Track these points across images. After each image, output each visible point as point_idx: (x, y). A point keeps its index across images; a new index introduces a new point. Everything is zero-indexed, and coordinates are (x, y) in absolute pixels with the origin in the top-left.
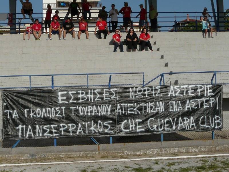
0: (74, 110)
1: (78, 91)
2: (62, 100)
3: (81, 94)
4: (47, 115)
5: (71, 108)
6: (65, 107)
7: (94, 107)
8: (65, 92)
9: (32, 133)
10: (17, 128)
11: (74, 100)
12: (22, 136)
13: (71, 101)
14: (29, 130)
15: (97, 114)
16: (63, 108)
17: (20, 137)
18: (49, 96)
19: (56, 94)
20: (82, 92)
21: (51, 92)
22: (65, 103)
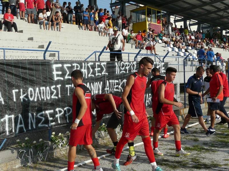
0: (70, 89)
1: (73, 64)
2: (58, 75)
3: (75, 67)
4: (41, 97)
5: (67, 86)
6: (60, 85)
7: (88, 84)
8: (60, 65)
9: (23, 125)
10: (2, 120)
11: (69, 75)
12: (11, 131)
13: (66, 77)
14: (19, 121)
16: (59, 86)
17: (8, 133)
18: (43, 69)
19: (50, 67)
20: (76, 65)
21: (45, 65)
22: (61, 80)
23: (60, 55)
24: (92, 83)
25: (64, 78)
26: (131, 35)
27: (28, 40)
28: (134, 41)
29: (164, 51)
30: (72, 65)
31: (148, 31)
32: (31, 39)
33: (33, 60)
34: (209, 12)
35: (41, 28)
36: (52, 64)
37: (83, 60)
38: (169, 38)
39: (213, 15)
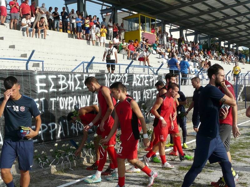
0: (54, 103)
1: (59, 76)
2: (41, 88)
3: (61, 80)
5: (51, 99)
6: (44, 98)
7: (75, 97)
8: (44, 77)
9: (1, 142)
11: (54, 88)
13: (51, 90)
15: (77, 106)
16: (42, 99)
18: (25, 81)
19: (33, 78)
20: (62, 77)
21: (28, 75)
22: (45, 93)
23: (44, 65)
24: (79, 97)
25: (48, 90)
26: (122, 45)
27: (9, 47)
28: (126, 51)
29: (159, 62)
30: (57, 76)
31: (141, 40)
32: (13, 47)
33: (14, 70)
34: (207, 22)
35: (24, 35)
36: (35, 75)
37: (70, 71)
38: (164, 48)
39: (211, 25)
